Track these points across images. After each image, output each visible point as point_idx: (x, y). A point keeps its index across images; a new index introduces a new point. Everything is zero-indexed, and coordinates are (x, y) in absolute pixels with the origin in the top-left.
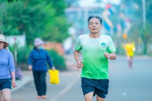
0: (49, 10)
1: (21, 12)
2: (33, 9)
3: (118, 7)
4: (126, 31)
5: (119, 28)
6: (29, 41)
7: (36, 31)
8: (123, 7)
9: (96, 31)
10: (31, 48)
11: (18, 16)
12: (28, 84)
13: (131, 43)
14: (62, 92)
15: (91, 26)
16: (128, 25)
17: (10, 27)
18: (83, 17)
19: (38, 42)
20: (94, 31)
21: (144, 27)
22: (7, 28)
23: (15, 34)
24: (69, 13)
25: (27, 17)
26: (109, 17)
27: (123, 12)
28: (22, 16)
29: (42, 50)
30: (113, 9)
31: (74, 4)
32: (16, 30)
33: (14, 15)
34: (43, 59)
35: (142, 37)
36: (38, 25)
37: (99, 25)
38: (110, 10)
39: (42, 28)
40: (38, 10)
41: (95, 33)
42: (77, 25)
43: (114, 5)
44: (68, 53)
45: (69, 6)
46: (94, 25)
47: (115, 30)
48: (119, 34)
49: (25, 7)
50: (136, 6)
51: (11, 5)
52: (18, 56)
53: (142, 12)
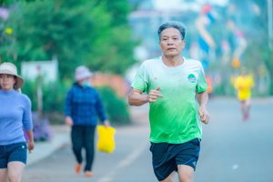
0: (100, 16)
1: (49, 19)
2: (70, 13)
3: (223, 10)
4: (238, 53)
5: (226, 48)
6: (64, 71)
7: (77, 53)
8: (232, 10)
10: (68, 84)
11: (45, 26)
12: (61, 150)
13: (246, 74)
14: (124, 163)
15: (165, 43)
16: (242, 43)
17: (28, 46)
19: (82, 73)
20: (170, 53)
22: (23, 48)
23: (39, 59)
24: (136, 21)
25: (61, 28)
27: (233, 18)
28: (52, 27)
30: (215, 14)
31: (145, 5)
32: (40, 52)
33: (36, 24)
34: (90, 104)
35: (267, 63)
36: (81, 42)
37: (180, 41)
39: (87, 47)
40: (80, 16)
41: (172, 56)
43: (217, 7)
45: (135, 9)
46: (171, 41)
47: (219, 52)
48: (226, 59)
49: (57, 11)
50: (256, 9)
52: (44, 98)
53: (267, 19)
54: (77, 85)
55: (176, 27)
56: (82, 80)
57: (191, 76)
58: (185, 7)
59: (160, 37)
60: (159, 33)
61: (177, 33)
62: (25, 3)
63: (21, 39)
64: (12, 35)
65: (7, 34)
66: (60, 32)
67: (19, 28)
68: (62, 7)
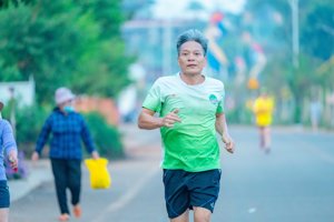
0: (87, 26)
1: (25, 30)
2: (50, 23)
3: (237, 19)
4: (256, 71)
5: (241, 65)
6: (43, 94)
7: (59, 71)
8: (248, 19)
9: (195, 70)
10: (48, 109)
11: (19, 39)
12: (40, 188)
14: (115, 206)
16: (261, 59)
18: (161, 42)
21: (296, 64)
23: (12, 79)
24: (131, 33)
25: (37, 40)
26: (219, 41)
27: (250, 29)
28: (28, 39)
29: (72, 114)
30: (227, 24)
32: (14, 70)
33: (9, 37)
34: (74, 133)
35: (291, 84)
36: (63, 58)
37: (201, 57)
38: (220, 26)
39: (70, 65)
40: (62, 25)
42: (148, 58)
43: (229, 15)
44: (128, 119)
45: (130, 17)
46: (192, 56)
47: (232, 70)
48: (240, 79)
49: (34, 20)
50: (277, 18)
52: (18, 126)
53: (291, 30)
55: (198, 41)
56: (64, 104)
57: (212, 97)
59: (179, 51)
60: (178, 46)
61: (198, 47)
66: (37, 46)
68: (40, 15)
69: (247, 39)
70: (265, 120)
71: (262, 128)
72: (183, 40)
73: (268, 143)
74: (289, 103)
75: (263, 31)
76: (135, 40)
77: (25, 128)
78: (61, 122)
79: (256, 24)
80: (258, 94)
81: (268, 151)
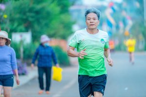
0: (54, 8)
1: (27, 10)
2: (38, 7)
3: (120, 5)
4: (128, 28)
5: (121, 25)
6: (35, 38)
7: (42, 28)
8: (125, 5)
9: (94, 27)
10: (37, 45)
11: (24, 13)
12: (32, 80)
16: (130, 23)
17: (16, 24)
19: (44, 38)
22: (13, 25)
23: (21, 31)
24: (74, 11)
25: (32, 14)
26: (112, 15)
27: (125, 10)
28: (28, 14)
30: (116, 7)
31: (78, 3)
32: (22, 27)
33: (20, 13)
35: (143, 34)
36: (43, 22)
38: (113, 8)
39: (47, 25)
40: (43, 8)
41: (92, 29)
43: (117, 4)
47: (118, 27)
48: (121, 31)
49: (32, 5)
50: (137, 5)
51: (18, 3)
52: (24, 52)
53: (143, 10)
54: (42, 45)
57: (102, 40)
58: (99, 3)
59: (86, 18)
60: (86, 16)
62: (14, 2)
63: (12, 20)
64: (7, 19)
65: (5, 18)
66: (32, 17)
67: (11, 15)
68: (34, 3)
69: (124, 14)
70: (132, 49)
71: (130, 53)
72: (88, 12)
73: (133, 60)
74: (142, 42)
75: (131, 11)
76: (75, 14)
77: (27, 53)
78: (43, 51)
79: (128, 7)
80: (129, 38)
81: (133, 63)
